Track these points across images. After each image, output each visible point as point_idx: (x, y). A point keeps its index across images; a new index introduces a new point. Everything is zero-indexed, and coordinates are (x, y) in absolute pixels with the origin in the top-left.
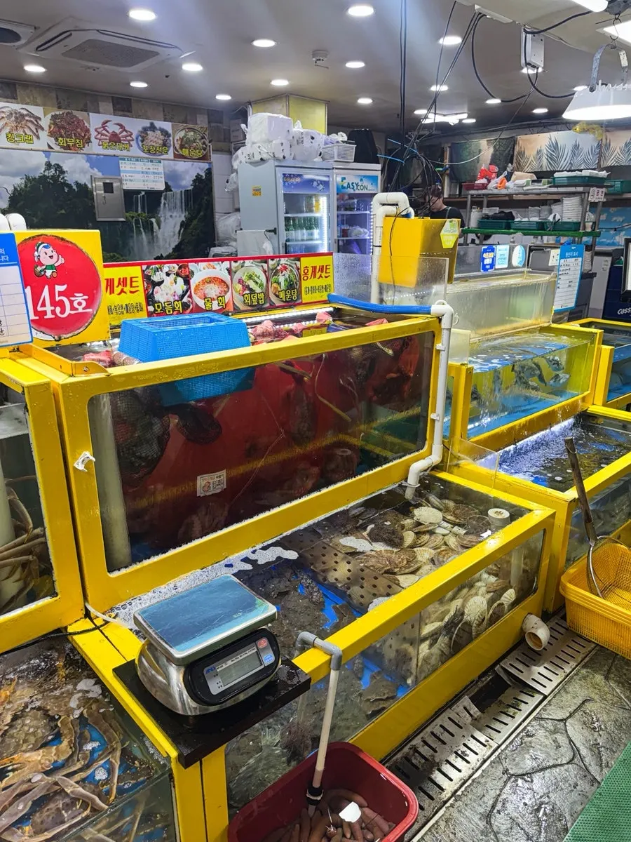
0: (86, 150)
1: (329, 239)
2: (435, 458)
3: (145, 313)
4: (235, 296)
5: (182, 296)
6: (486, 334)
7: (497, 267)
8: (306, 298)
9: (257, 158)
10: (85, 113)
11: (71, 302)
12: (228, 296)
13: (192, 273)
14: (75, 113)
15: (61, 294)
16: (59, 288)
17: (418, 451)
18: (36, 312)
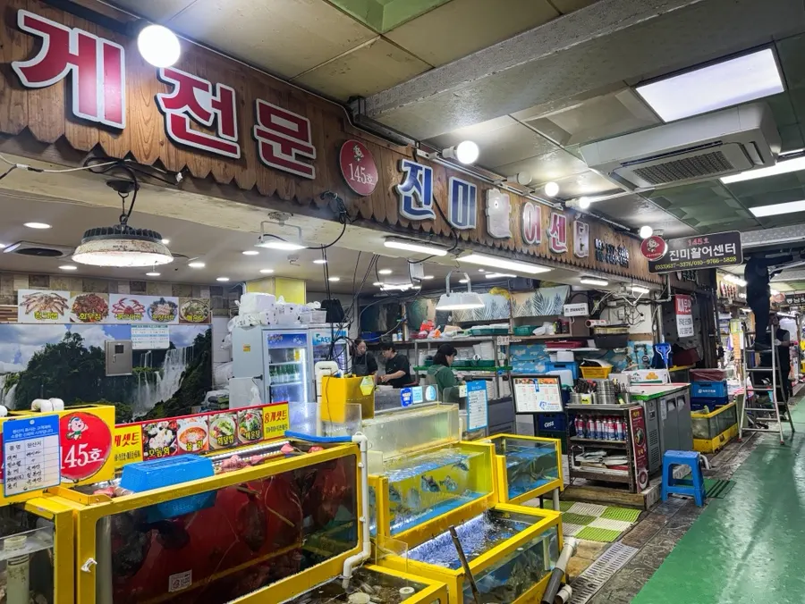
0: (104, 321)
1: (308, 380)
2: (366, 554)
3: (141, 457)
4: (211, 440)
5: (171, 443)
6: (407, 452)
7: (415, 402)
8: (267, 435)
9: (248, 324)
10: (106, 294)
11: (89, 455)
12: (205, 441)
13: (179, 426)
14: (97, 294)
15: (82, 450)
16: (82, 446)
17: (351, 548)
18: (64, 464)
